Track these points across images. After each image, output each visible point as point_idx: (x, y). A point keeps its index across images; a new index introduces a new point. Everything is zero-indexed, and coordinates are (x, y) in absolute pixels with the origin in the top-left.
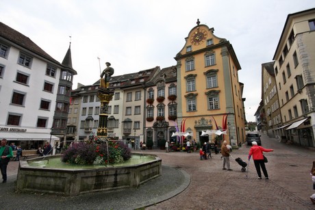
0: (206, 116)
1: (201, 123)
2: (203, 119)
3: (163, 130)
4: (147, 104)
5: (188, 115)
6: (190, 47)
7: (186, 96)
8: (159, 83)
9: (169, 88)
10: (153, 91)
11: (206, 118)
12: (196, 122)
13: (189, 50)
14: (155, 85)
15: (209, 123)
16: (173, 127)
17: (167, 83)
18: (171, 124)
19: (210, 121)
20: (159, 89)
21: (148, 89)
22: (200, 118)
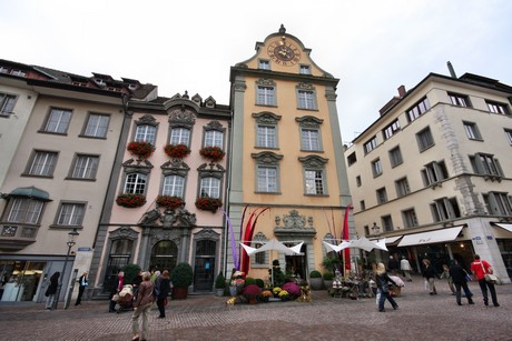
0: (302, 207)
1: (290, 223)
2: (294, 215)
3: (173, 236)
4: (127, 156)
5: (259, 200)
6: (267, 62)
7: (254, 156)
8: (177, 111)
9: (206, 130)
10: (155, 126)
11: (301, 212)
12: (277, 220)
13: (264, 67)
14: (164, 112)
15: (307, 225)
16: (209, 229)
17: (201, 116)
18: (204, 220)
19: (311, 220)
20: (175, 125)
21: (137, 117)
22: (287, 212)
